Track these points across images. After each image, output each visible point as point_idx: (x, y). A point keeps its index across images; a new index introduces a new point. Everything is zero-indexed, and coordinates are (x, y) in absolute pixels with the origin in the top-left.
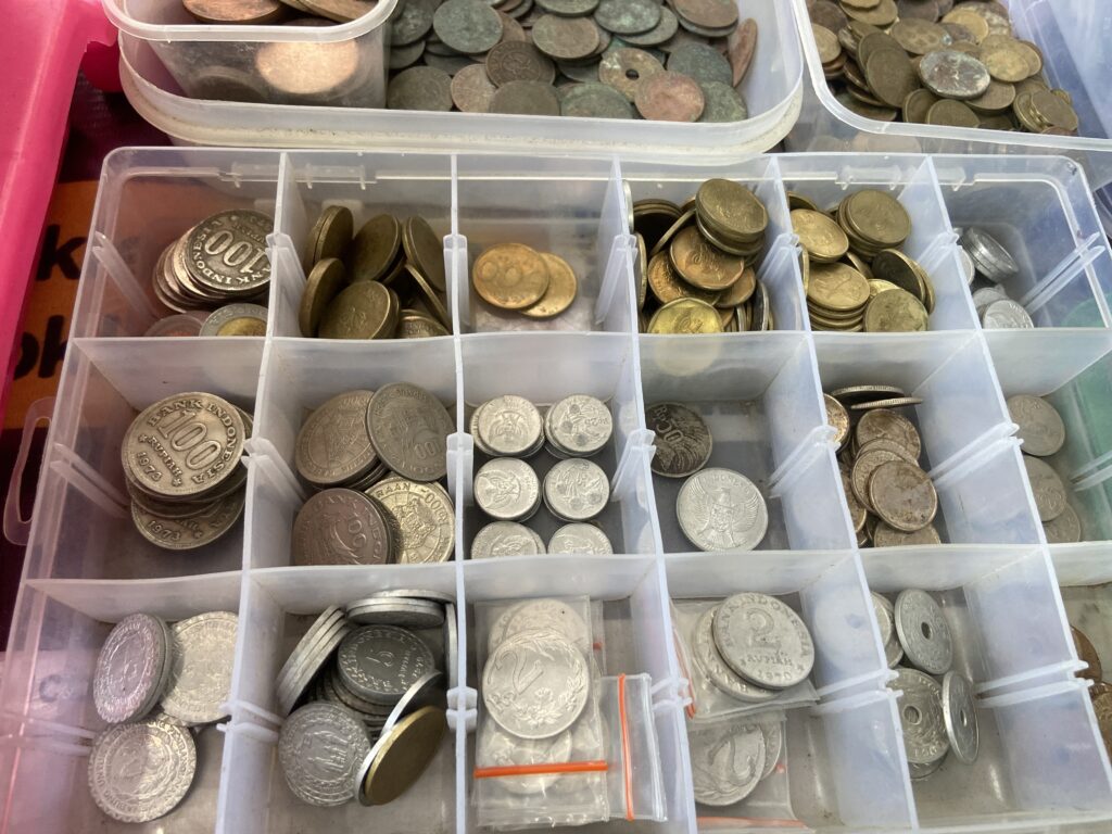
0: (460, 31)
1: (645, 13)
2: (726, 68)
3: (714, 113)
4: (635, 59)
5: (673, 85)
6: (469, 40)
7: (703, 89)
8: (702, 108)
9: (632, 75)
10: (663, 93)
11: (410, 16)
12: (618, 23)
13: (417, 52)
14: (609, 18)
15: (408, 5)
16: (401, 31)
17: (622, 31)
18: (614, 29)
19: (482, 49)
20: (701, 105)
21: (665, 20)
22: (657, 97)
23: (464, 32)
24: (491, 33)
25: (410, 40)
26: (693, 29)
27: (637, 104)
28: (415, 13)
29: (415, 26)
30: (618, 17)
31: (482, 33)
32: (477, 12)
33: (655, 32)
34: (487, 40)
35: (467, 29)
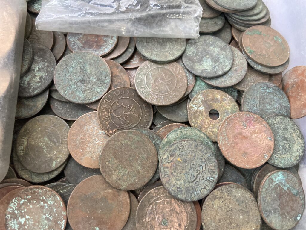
0: (76, 83)
1: (221, 57)
2: (285, 102)
3: (281, 147)
4: (215, 100)
5: (248, 126)
6: (84, 92)
7: (270, 125)
8: (273, 146)
9: (214, 114)
10: (240, 134)
11: (37, 69)
12: (201, 67)
13: (41, 102)
14: (194, 62)
15: (36, 58)
16: (29, 84)
17: (204, 75)
18: (198, 73)
19: (94, 99)
20: (271, 144)
21: (237, 62)
22: (235, 137)
23: (79, 84)
24: (102, 82)
25: (36, 92)
26: (259, 68)
27: (220, 144)
28: (41, 66)
29: (41, 78)
30: (200, 61)
31: (94, 84)
32: (90, 64)
33: (230, 74)
34: (98, 90)
35: (82, 81)
